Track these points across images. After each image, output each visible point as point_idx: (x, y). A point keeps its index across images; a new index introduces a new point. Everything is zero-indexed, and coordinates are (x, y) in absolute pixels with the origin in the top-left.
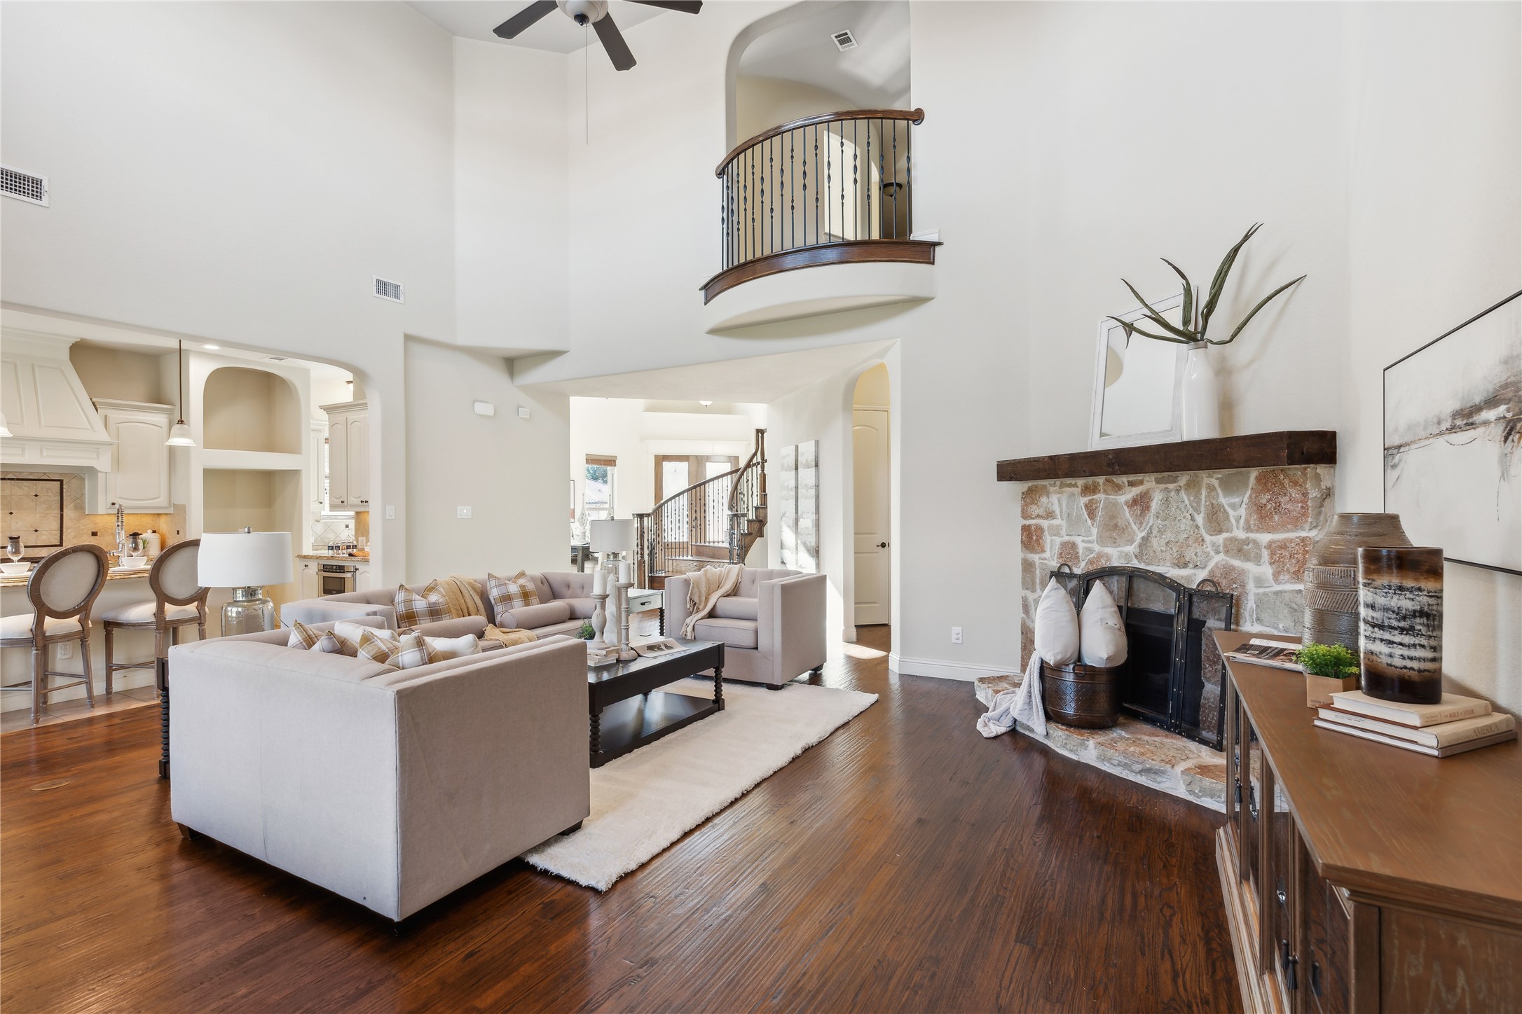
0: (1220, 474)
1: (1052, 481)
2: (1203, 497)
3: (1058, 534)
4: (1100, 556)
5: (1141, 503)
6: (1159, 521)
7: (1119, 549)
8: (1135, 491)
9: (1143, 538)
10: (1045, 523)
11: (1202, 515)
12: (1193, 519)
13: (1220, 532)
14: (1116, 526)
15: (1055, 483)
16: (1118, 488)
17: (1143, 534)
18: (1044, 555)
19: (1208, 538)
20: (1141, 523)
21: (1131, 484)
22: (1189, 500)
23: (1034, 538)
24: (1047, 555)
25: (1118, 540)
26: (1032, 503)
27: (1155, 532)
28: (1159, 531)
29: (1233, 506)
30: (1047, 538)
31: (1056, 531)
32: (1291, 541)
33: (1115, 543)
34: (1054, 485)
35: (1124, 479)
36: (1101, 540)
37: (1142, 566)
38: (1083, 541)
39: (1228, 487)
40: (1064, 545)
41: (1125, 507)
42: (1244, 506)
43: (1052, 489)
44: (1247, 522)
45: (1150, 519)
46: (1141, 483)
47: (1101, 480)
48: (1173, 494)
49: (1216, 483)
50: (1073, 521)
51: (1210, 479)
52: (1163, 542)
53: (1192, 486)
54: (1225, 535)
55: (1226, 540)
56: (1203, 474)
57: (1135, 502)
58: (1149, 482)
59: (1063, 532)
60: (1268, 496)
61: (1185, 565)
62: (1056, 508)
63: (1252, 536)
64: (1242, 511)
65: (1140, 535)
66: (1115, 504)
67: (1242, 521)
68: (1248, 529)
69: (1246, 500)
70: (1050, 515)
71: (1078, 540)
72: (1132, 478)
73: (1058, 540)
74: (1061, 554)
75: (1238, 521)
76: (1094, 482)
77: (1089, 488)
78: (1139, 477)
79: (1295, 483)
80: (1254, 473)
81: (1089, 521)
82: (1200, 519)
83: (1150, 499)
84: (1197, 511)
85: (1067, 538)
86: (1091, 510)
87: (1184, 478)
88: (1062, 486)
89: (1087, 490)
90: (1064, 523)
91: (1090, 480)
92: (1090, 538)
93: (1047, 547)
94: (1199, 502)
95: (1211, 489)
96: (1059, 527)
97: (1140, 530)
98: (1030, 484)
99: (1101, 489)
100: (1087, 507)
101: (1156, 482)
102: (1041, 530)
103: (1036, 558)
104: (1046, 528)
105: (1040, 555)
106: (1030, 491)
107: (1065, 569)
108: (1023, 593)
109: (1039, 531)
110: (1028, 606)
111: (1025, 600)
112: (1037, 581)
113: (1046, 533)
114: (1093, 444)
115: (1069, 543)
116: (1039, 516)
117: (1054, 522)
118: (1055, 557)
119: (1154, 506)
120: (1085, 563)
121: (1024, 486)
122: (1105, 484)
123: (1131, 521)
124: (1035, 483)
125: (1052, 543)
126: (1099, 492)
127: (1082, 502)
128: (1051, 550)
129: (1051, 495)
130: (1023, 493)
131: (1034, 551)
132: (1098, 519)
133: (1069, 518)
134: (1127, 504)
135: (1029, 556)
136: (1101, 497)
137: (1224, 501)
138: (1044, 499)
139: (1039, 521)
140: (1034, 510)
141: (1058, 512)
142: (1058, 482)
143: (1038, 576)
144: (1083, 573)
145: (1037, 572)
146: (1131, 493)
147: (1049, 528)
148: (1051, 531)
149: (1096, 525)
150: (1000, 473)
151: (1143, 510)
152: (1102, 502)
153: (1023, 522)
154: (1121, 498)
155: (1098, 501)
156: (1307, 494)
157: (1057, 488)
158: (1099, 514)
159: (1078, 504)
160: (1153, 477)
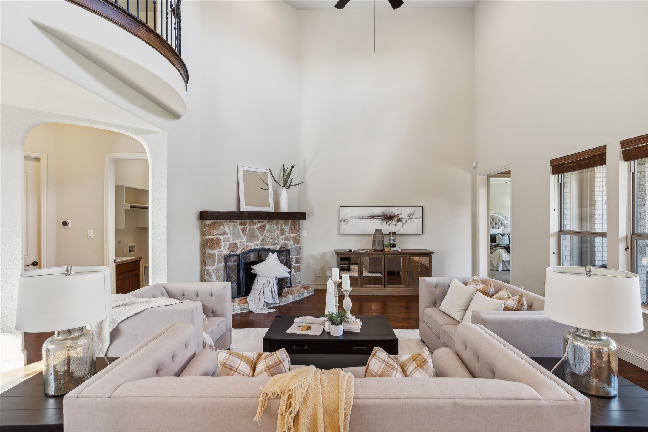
0: (284, 220)
1: (225, 220)
2: (280, 226)
4: (247, 246)
5: (262, 228)
6: (268, 233)
7: (254, 243)
8: (261, 224)
9: (263, 238)
10: (221, 237)
11: (279, 231)
12: (277, 232)
13: (283, 235)
14: (253, 236)
15: (227, 221)
16: (254, 224)
17: (262, 237)
18: (220, 250)
19: (280, 237)
20: (262, 234)
21: (259, 222)
22: (276, 227)
23: (215, 243)
24: (222, 249)
25: (254, 240)
26: (215, 229)
27: (266, 236)
29: (287, 229)
30: (223, 243)
31: (228, 240)
32: (297, 235)
33: (253, 241)
34: (227, 222)
35: (257, 221)
36: (248, 241)
37: (262, 247)
38: (240, 242)
39: (286, 224)
40: (231, 245)
41: (256, 230)
42: (288, 228)
43: (225, 223)
44: (289, 232)
45: (265, 233)
46: (263, 222)
47: (248, 221)
48: (272, 225)
50: (236, 235)
51: (281, 222)
52: (269, 239)
53: (277, 223)
54: (285, 235)
55: (285, 236)
56: (280, 220)
57: (260, 227)
58: (265, 222)
59: (231, 239)
60: (293, 226)
61: (275, 245)
62: (227, 230)
63: (290, 235)
64: (288, 230)
65: (261, 238)
66: (253, 229)
67: (288, 232)
68: (289, 234)
69: (289, 227)
70: (225, 233)
71: (238, 242)
72: (259, 220)
73: (228, 243)
74: (230, 248)
75: (287, 232)
76: (245, 221)
77: (243, 223)
78: (262, 220)
79: (298, 223)
80: (290, 221)
81: (243, 235)
82: (279, 232)
83: (266, 227)
85: (232, 242)
86: (244, 231)
87: (275, 221)
88: (230, 222)
89: (241, 224)
90: (231, 236)
91: (243, 221)
92: (243, 241)
93: (222, 247)
94: (279, 227)
95: (281, 224)
96: (229, 238)
97: (261, 236)
98: (212, 221)
99: (248, 224)
100: (242, 230)
101: (268, 222)
102: (220, 239)
103: (215, 251)
104: (222, 239)
105: (218, 250)
106: (212, 224)
107: (232, 253)
108: (207, 268)
109: (219, 240)
110: (210, 273)
111: (208, 271)
112: (216, 261)
113: (222, 241)
114: (244, 208)
115: (234, 243)
116: (218, 234)
117: (227, 236)
118: (226, 250)
119: (266, 228)
120: (241, 249)
121: (208, 222)
122: (250, 222)
123: (259, 234)
124: (216, 221)
125: (225, 244)
126: (247, 225)
127: (240, 228)
128: (224, 247)
129: (225, 226)
130: (209, 225)
131: (214, 249)
132: (246, 234)
133: (234, 234)
134: (257, 228)
135: (212, 251)
136: (248, 226)
137: (284, 227)
138: (222, 227)
139: (218, 236)
140: (215, 232)
141: (228, 232)
142: (228, 221)
143: (216, 259)
144: (241, 253)
145: (216, 257)
146: (258, 225)
147: (224, 238)
148: (225, 240)
149: (246, 236)
150: (204, 215)
151: (263, 230)
152: (248, 228)
153: (207, 237)
154: (255, 227)
155: (247, 228)
156: (300, 226)
157: (228, 223)
158: (247, 232)
159: (238, 229)
160: (267, 221)
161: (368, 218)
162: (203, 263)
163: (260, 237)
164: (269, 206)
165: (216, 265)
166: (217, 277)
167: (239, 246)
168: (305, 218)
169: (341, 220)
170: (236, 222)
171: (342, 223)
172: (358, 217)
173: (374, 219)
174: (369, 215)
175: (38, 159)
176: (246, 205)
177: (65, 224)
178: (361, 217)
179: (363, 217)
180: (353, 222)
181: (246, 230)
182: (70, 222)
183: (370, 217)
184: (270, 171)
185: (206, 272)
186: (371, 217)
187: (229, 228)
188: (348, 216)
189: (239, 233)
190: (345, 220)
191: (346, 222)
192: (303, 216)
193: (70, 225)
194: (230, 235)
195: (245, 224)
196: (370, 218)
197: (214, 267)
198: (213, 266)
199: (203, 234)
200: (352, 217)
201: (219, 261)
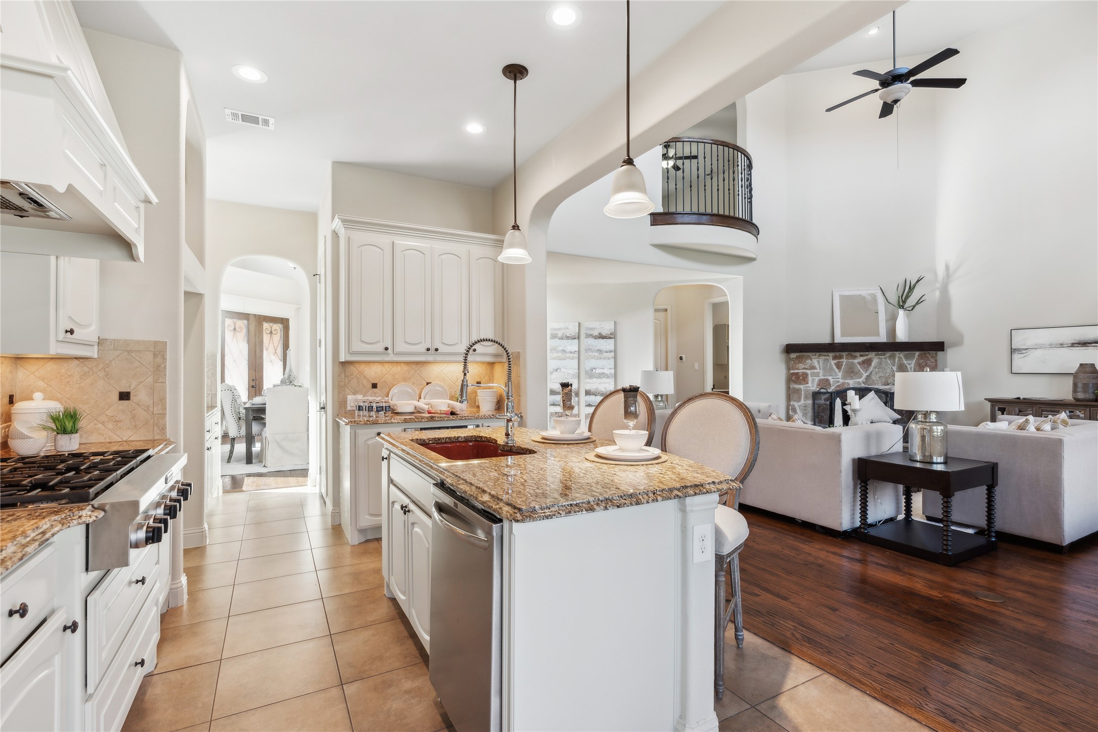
0: (904, 353)
1: (814, 354)
2: (896, 361)
3: (818, 376)
4: (843, 384)
5: (867, 363)
6: (876, 369)
7: (854, 380)
8: (865, 358)
9: (867, 376)
10: (809, 372)
11: (896, 367)
12: (892, 369)
14: (853, 372)
16: (855, 357)
17: (867, 374)
18: (807, 385)
20: (867, 370)
21: (861, 356)
22: (891, 361)
23: (801, 378)
24: (810, 384)
25: (854, 377)
26: (800, 363)
27: (873, 373)
28: (876, 373)
29: (909, 364)
30: (810, 378)
31: (817, 375)
33: (852, 378)
35: (858, 354)
36: (844, 377)
37: (866, 386)
38: (833, 378)
39: (907, 358)
40: (820, 381)
41: (857, 365)
43: (813, 357)
45: (871, 369)
46: (867, 355)
47: (844, 354)
48: (883, 359)
49: (902, 356)
50: (829, 371)
51: (899, 355)
52: (878, 377)
53: (892, 357)
56: (897, 353)
57: (864, 362)
58: (872, 355)
59: (821, 374)
60: (923, 361)
61: (888, 384)
62: (816, 364)
64: (913, 365)
65: (865, 375)
66: (853, 363)
69: (914, 362)
70: (813, 368)
71: (830, 378)
72: (862, 353)
73: (817, 379)
74: (819, 384)
75: (911, 369)
76: (840, 354)
77: (838, 357)
78: (867, 353)
79: (933, 357)
80: (917, 353)
81: (837, 370)
83: (872, 361)
84: (894, 366)
85: (823, 377)
86: (839, 366)
87: (888, 354)
88: (820, 356)
89: (835, 358)
90: (821, 371)
91: (838, 354)
92: (838, 377)
94: (895, 362)
95: (900, 358)
96: (818, 373)
97: (865, 373)
98: (798, 354)
99: (845, 358)
100: (836, 364)
101: (876, 355)
102: (807, 374)
103: (802, 387)
104: (810, 374)
105: (805, 385)
106: (798, 357)
107: (822, 390)
108: (792, 403)
109: (805, 376)
110: (795, 409)
111: (793, 406)
112: (803, 397)
113: (809, 376)
114: (839, 339)
115: (824, 379)
116: (804, 368)
117: (815, 371)
118: (815, 386)
119: (873, 364)
120: (834, 387)
121: (793, 355)
122: (847, 355)
123: (861, 370)
124: (802, 354)
125: (813, 380)
126: (843, 358)
127: (833, 362)
128: (812, 383)
129: (813, 360)
130: (793, 358)
131: (800, 384)
132: (842, 369)
133: (825, 369)
134: (859, 363)
135: (797, 386)
136: (844, 361)
137: (905, 362)
138: (809, 361)
139: (804, 371)
140: (801, 366)
141: (817, 367)
142: (818, 354)
143: (803, 395)
144: (834, 391)
145: (803, 393)
146: (861, 359)
147: (811, 373)
148: (813, 375)
149: (842, 371)
150: (790, 349)
151: (868, 365)
152: (845, 362)
153: (792, 371)
154: (856, 361)
155: (843, 362)
156: (936, 360)
157: (817, 357)
158: (843, 367)
159: (830, 364)
160: (874, 353)
161: (1073, 345)
162: (789, 398)
163: (862, 374)
164: (878, 334)
165: (802, 402)
166: (803, 414)
167: (832, 383)
168: (943, 350)
169: (1013, 351)
170: (828, 356)
171: (1016, 356)
172: (1050, 345)
173: (1087, 348)
174: (1075, 340)
175: (666, 310)
176: (843, 335)
177: (681, 358)
178: (1056, 344)
179: (1061, 344)
180: (1039, 353)
181: (842, 365)
182: (684, 356)
183: (1076, 343)
184: (882, 290)
185: (790, 407)
186: (1079, 343)
187: (818, 362)
188: (1029, 344)
189: (831, 368)
190: (1020, 351)
191: (1023, 353)
192: (939, 346)
193: (684, 360)
194: (820, 369)
195: (841, 357)
196: (1078, 347)
197: (799, 404)
198: (798, 402)
199: (788, 369)
200: (1035, 345)
201: (806, 398)
